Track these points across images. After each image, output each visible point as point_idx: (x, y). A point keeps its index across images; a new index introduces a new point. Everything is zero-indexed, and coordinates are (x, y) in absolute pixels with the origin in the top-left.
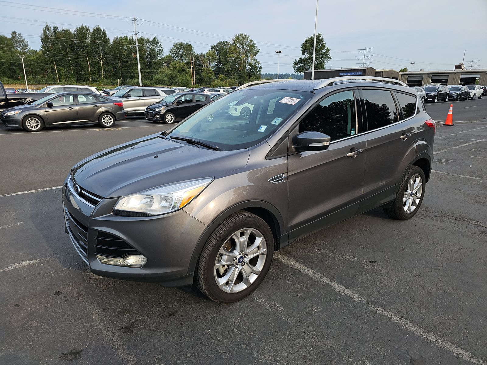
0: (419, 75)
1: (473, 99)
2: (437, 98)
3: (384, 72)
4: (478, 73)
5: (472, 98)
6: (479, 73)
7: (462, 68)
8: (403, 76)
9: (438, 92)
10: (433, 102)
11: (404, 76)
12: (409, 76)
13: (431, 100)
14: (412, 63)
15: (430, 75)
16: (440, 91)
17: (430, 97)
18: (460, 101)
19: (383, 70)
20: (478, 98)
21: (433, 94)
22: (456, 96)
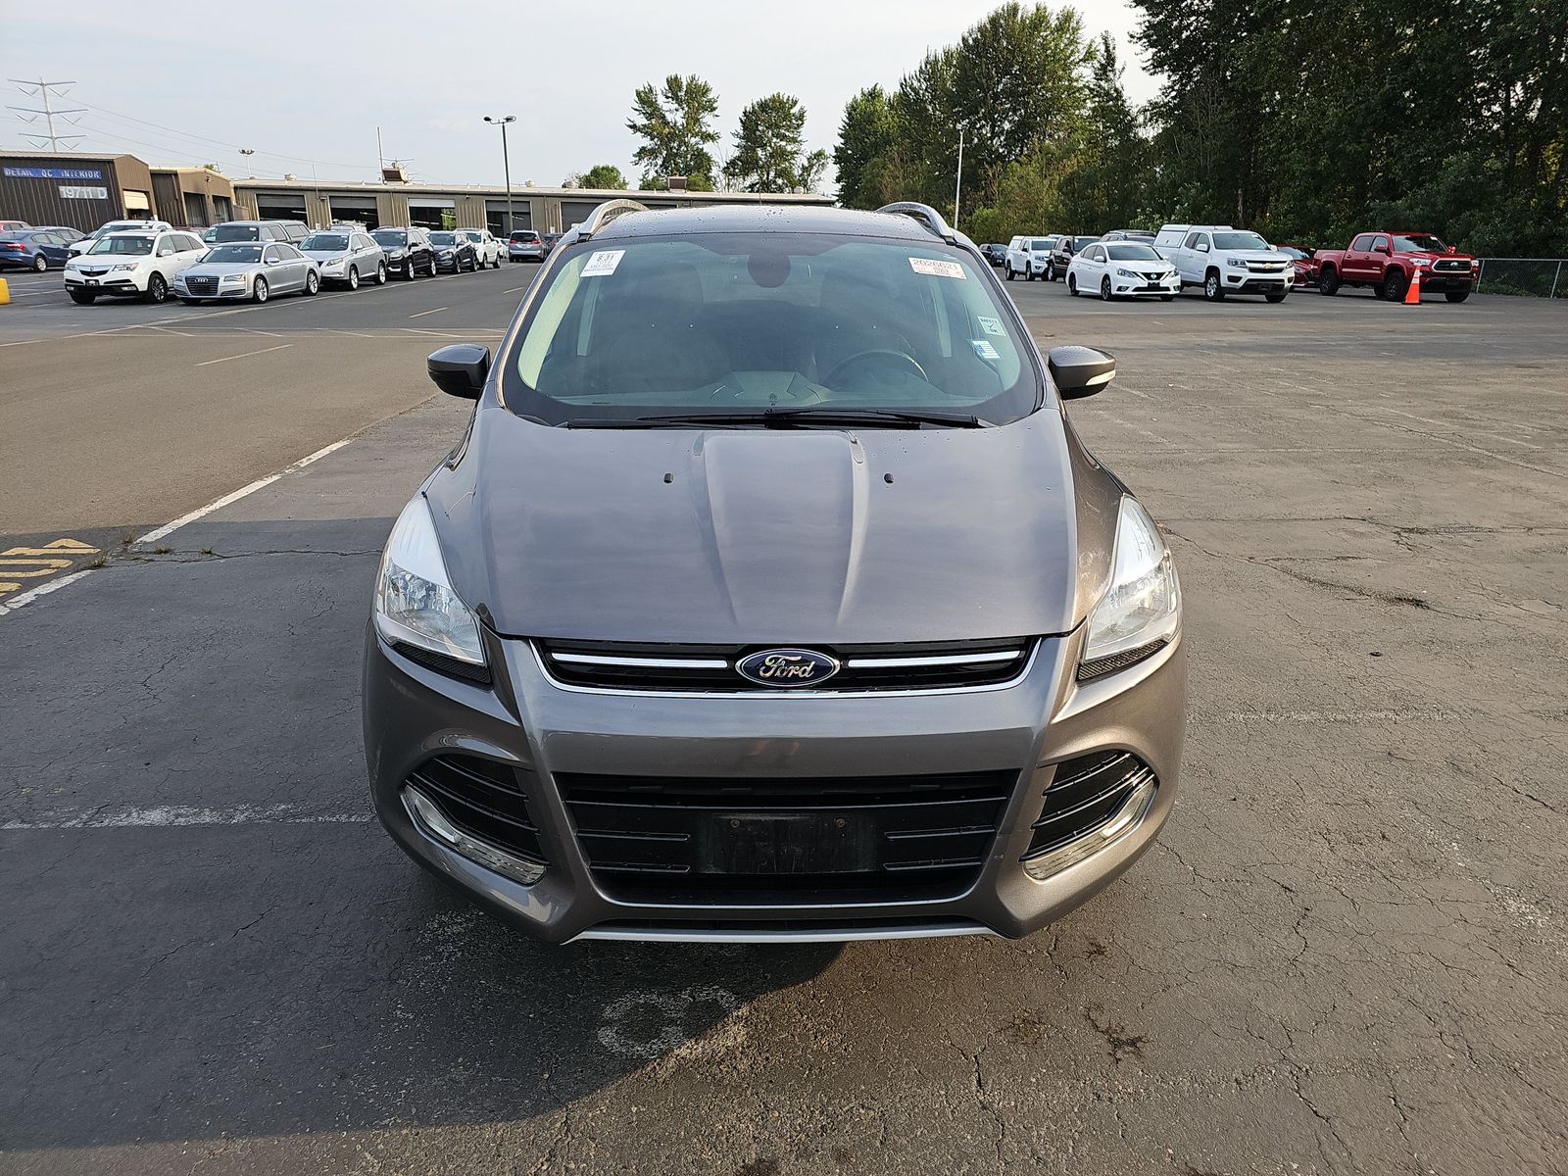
0: (285, 193)
1: (484, 268)
2: (413, 266)
3: (182, 174)
4: (448, 197)
5: (482, 266)
6: (451, 197)
7: (403, 178)
8: (238, 191)
9: (409, 249)
10: (404, 277)
11: (244, 191)
12: (261, 192)
13: (399, 270)
14: (243, 152)
15: (324, 194)
16: (415, 245)
17: (393, 263)
18: (461, 272)
19: (174, 169)
20: (491, 266)
21: (399, 253)
22: (451, 259)
